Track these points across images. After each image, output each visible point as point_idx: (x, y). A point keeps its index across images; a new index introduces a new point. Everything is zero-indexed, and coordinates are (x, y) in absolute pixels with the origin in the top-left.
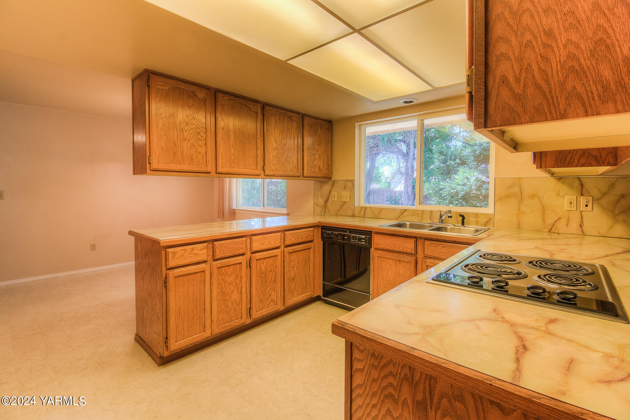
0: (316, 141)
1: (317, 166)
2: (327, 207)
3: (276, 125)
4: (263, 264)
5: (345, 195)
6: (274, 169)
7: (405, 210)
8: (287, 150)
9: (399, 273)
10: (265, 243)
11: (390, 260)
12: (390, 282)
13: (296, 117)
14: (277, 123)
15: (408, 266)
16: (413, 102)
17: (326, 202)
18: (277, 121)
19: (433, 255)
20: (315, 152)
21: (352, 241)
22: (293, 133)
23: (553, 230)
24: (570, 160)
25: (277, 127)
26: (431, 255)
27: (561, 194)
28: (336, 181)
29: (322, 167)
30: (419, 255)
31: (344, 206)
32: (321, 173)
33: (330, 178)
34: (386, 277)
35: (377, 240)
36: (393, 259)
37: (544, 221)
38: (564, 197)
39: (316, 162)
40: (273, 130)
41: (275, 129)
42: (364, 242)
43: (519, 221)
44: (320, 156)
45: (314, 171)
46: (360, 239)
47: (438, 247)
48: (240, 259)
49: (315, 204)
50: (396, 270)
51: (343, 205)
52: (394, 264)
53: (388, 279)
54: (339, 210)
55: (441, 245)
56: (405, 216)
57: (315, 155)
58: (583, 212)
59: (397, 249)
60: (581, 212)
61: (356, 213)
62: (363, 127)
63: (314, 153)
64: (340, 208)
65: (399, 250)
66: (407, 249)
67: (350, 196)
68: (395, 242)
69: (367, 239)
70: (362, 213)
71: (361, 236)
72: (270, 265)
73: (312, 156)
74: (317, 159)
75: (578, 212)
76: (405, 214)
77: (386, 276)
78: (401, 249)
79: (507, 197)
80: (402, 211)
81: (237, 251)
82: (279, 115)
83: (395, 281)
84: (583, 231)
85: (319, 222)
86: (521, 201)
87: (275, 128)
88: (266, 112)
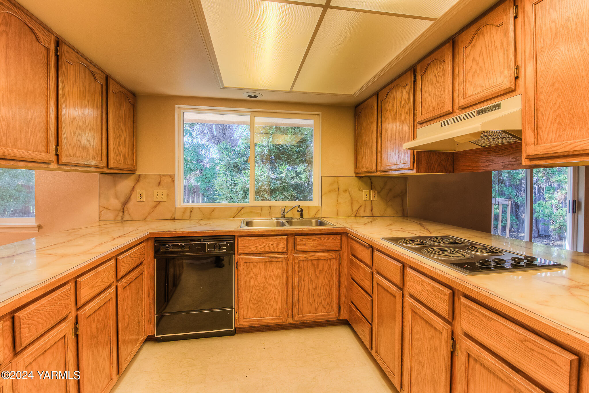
0: (121, 118)
1: (122, 153)
2: (128, 210)
3: (76, 81)
4: (94, 322)
5: (161, 193)
6: (72, 154)
7: (243, 208)
8: (90, 124)
9: (270, 274)
10: (96, 285)
11: (259, 263)
12: (259, 287)
13: (100, 76)
14: (77, 77)
15: (280, 265)
16: (257, 97)
17: (125, 204)
18: (77, 75)
19: (305, 249)
20: (121, 133)
21: (208, 251)
22: (96, 99)
23: (357, 215)
24: (433, 168)
25: (77, 84)
26: (302, 249)
27: (361, 189)
28: (144, 175)
29: (127, 156)
30: (290, 252)
31: (157, 208)
32: (127, 164)
33: (132, 171)
34: (255, 283)
35: (242, 245)
36: (262, 262)
37: (352, 209)
38: (363, 191)
39: (121, 147)
40: (72, 87)
41: (73, 87)
42: (225, 249)
43: (337, 210)
44: (125, 140)
45: (119, 160)
46: (220, 247)
47: (309, 241)
48: (63, 330)
49: (103, 208)
50: (266, 272)
51: (155, 207)
52: (264, 266)
53: (257, 284)
54: (149, 213)
55: (312, 238)
56: (243, 213)
57: (120, 137)
58: (372, 201)
59: (267, 250)
60: (371, 201)
61: (178, 215)
62: (182, 111)
63: (119, 135)
64: (151, 211)
65: (270, 250)
66: (278, 248)
67: (168, 195)
68: (265, 243)
69: (230, 245)
70: (187, 214)
71: (220, 243)
72: (102, 320)
73: (117, 138)
74: (122, 143)
75: (370, 201)
76: (242, 212)
77: (255, 281)
78: (272, 250)
79: (330, 192)
80: (239, 209)
81: (58, 314)
82: (79, 65)
83: (265, 285)
84: (372, 214)
85: (151, 233)
86: (339, 194)
87: (73, 84)
88: (62, 53)
